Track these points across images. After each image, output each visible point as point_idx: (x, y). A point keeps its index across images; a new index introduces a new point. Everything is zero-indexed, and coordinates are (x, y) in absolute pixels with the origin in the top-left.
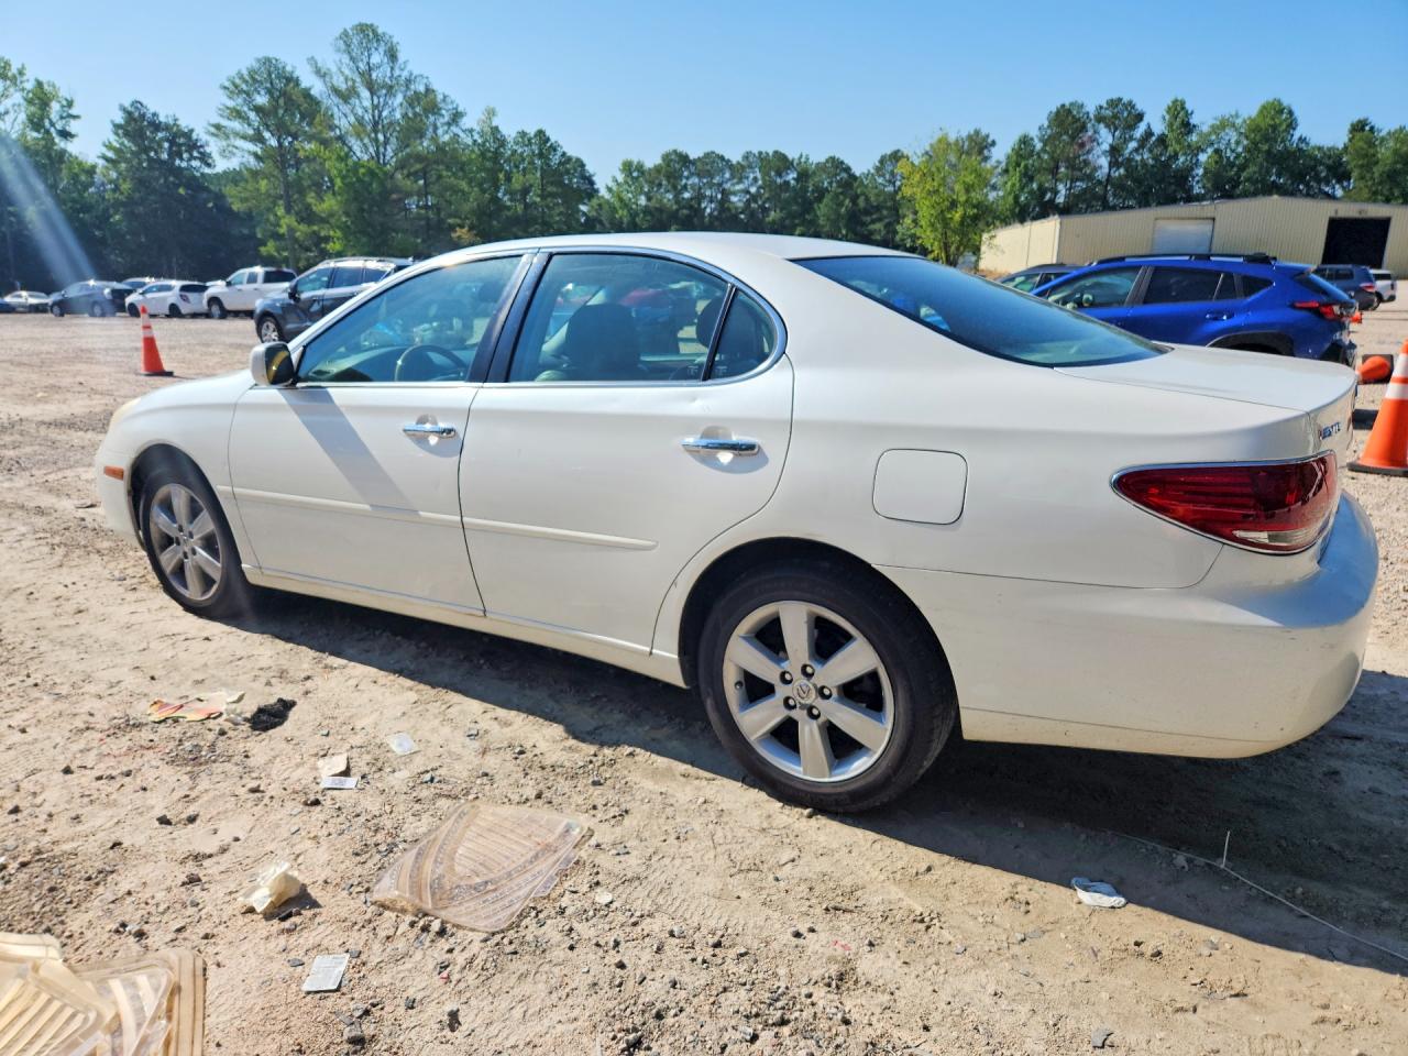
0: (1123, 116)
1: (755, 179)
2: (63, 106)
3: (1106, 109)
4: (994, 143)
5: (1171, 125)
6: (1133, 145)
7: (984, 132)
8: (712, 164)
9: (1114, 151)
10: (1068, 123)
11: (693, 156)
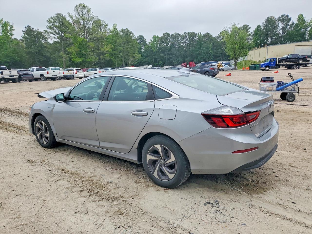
0: (285, 19)
1: (187, 39)
2: (11, 27)
3: (281, 17)
4: (250, 28)
5: (299, 21)
6: (288, 27)
7: (247, 25)
8: (176, 36)
9: (284, 28)
10: (270, 22)
11: (171, 34)
